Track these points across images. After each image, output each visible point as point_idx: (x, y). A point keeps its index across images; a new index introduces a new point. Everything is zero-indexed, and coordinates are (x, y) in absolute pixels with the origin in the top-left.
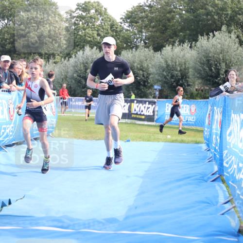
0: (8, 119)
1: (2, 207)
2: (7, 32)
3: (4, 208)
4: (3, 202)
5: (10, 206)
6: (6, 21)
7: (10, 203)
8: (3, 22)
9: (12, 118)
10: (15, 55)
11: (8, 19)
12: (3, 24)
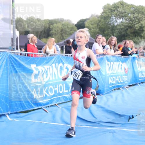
0: (124, 73)
1: (129, 119)
2: (122, 25)
3: (130, 119)
4: (129, 116)
5: (133, 118)
6: (121, 20)
7: (133, 117)
8: (120, 20)
9: (126, 72)
10: (127, 38)
11: (122, 19)
12: (120, 21)
